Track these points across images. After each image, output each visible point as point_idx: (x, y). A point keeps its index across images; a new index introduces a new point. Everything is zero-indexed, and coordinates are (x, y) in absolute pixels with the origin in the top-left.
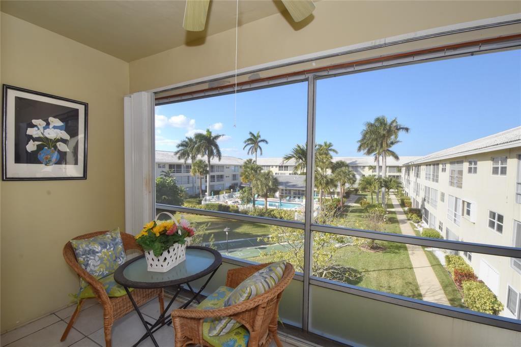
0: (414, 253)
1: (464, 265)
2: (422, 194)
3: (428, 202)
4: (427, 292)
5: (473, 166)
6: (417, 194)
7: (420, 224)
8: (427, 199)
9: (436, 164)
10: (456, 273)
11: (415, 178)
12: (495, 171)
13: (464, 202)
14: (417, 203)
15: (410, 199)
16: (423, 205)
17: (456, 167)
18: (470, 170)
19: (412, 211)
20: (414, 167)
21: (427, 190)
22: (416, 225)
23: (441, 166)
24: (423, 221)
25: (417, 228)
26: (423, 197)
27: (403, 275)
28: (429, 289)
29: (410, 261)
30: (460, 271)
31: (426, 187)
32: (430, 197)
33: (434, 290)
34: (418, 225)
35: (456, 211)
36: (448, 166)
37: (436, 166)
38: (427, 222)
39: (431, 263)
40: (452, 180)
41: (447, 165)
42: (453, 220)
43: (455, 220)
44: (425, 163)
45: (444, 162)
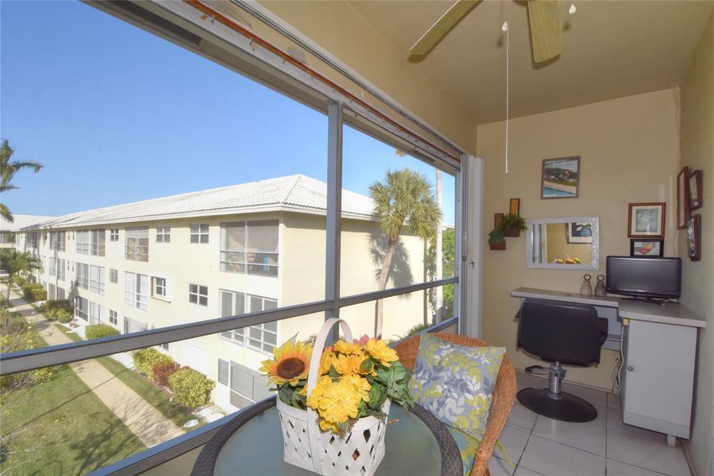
0: (83, 368)
1: (160, 358)
2: (71, 276)
3: (86, 287)
4: (126, 412)
5: (163, 233)
6: (58, 277)
7: (72, 322)
8: (81, 282)
9: (99, 230)
10: (155, 370)
11: (53, 251)
12: (194, 239)
13: (152, 278)
14: (61, 291)
15: (42, 287)
16: (74, 293)
17: (138, 234)
18: (159, 238)
19: (54, 305)
20: (48, 235)
21: (82, 269)
22: (67, 325)
23: (108, 233)
24: (76, 317)
25: (70, 330)
26: (74, 280)
27: (81, 406)
28: (127, 407)
29: (82, 383)
30: (160, 366)
31: (79, 264)
32: (89, 279)
33: (133, 405)
34: (71, 325)
35: (138, 291)
36: (122, 234)
37: (98, 233)
38: (85, 317)
39: (113, 372)
40: (128, 251)
41: (120, 231)
42: (136, 304)
43: (138, 304)
44: (75, 227)
45: (115, 228)
